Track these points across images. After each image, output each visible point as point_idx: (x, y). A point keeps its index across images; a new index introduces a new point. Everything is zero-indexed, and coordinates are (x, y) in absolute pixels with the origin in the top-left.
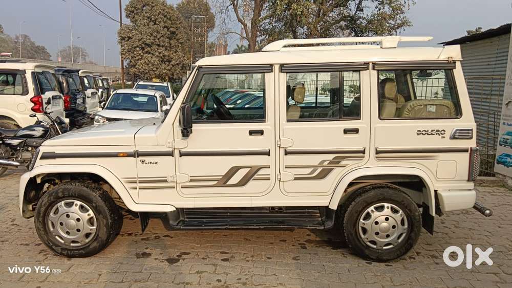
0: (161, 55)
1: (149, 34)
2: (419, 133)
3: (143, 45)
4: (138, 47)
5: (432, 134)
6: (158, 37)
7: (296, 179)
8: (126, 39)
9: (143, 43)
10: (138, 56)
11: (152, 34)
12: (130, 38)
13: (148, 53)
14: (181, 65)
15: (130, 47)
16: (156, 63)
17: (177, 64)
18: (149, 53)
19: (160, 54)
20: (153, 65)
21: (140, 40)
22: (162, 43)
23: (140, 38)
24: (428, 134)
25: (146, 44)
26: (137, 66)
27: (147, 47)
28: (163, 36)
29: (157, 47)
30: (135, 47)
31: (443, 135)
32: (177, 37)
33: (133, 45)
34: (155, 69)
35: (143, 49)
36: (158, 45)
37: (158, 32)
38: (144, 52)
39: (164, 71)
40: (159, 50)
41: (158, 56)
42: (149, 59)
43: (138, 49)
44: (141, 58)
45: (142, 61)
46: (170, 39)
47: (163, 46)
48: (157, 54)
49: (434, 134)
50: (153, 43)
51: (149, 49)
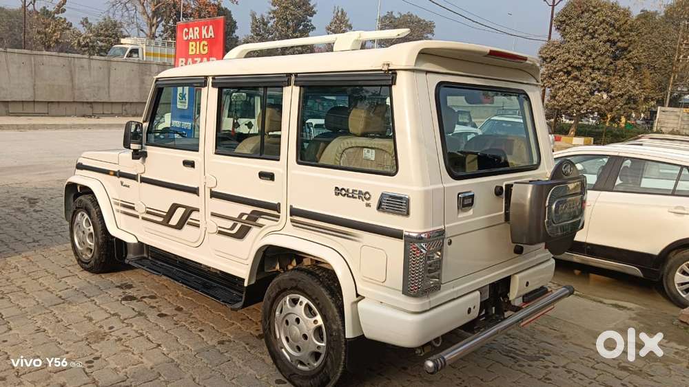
0: (595, 82)
1: (580, 52)
2: (338, 191)
3: (570, 69)
4: (561, 70)
5: (353, 197)
6: (594, 56)
7: (220, 233)
8: (548, 60)
9: (570, 65)
10: (560, 83)
11: (584, 52)
12: (553, 59)
13: (576, 78)
14: (626, 97)
15: (551, 71)
16: (584, 94)
17: (620, 95)
18: (578, 79)
19: (592, 80)
20: (579, 97)
21: (566, 61)
22: (598, 65)
23: (566, 57)
24: (348, 196)
25: (573, 66)
26: (557, 98)
27: (575, 70)
28: (602, 55)
29: (590, 70)
30: (558, 71)
31: (368, 202)
32: (628, 56)
33: (555, 68)
34: (581, 102)
35: (568, 73)
36: (593, 68)
37: (594, 49)
38: (569, 78)
39: (595, 106)
40: (592, 76)
41: (589, 84)
42: (574, 88)
43: (561, 73)
44: (565, 87)
45: (566, 90)
46: (615, 58)
47: (599, 69)
48: (588, 80)
49: (355, 198)
50: (584, 65)
51: (577, 73)
